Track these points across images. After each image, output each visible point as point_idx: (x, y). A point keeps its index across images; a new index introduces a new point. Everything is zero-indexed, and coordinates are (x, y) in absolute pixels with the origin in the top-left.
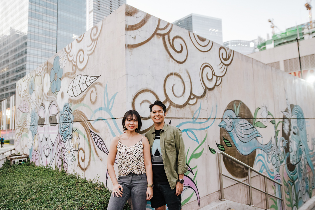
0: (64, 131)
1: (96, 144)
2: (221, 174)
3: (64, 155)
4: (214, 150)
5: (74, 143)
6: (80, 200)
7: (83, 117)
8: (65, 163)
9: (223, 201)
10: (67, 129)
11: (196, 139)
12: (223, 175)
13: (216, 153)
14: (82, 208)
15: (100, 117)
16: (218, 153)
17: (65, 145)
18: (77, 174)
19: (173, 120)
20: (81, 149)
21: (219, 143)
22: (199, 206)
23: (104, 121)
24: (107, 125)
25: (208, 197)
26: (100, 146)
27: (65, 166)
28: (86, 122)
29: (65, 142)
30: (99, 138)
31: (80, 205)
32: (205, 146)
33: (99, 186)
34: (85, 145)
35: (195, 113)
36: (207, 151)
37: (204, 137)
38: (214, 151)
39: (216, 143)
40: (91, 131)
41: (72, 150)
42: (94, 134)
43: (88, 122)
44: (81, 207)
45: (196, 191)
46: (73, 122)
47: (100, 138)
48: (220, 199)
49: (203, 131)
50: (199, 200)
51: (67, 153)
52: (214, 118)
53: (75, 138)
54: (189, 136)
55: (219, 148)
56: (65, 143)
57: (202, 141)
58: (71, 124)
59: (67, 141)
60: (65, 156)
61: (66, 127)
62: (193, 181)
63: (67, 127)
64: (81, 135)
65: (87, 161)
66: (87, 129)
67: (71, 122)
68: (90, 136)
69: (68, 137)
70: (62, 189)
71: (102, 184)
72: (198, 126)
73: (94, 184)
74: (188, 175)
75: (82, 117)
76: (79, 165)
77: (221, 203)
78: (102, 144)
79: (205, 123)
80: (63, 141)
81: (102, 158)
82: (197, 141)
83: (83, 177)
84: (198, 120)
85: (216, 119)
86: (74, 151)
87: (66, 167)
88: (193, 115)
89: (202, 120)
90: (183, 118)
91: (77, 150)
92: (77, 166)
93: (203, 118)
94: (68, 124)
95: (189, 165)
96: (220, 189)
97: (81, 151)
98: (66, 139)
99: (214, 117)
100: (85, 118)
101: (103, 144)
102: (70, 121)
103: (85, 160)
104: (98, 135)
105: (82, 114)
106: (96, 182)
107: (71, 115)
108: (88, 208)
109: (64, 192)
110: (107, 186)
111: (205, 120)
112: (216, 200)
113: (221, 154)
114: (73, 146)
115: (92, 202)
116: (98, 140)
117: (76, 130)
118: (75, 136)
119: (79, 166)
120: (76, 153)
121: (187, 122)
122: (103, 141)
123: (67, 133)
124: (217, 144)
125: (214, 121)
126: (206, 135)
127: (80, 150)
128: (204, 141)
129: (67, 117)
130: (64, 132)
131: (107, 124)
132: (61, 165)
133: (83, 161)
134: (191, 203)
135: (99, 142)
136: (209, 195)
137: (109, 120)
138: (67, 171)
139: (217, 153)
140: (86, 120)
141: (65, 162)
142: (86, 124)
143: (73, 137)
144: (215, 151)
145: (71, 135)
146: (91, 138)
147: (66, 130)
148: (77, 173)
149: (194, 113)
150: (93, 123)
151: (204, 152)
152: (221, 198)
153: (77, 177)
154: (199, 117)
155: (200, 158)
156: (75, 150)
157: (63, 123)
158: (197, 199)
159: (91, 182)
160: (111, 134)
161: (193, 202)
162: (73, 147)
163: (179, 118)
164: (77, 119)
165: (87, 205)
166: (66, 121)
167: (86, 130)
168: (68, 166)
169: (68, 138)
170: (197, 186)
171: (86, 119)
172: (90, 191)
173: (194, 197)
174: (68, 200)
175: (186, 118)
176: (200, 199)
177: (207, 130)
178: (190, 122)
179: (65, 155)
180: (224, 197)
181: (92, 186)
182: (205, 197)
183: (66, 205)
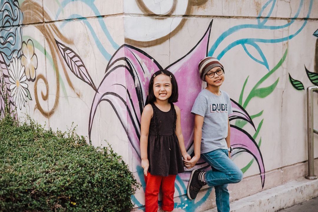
0: (6, 42)
1: (69, 66)
2: (312, 131)
3: (7, 89)
4: (301, 83)
5: (27, 66)
6: (44, 161)
7: (42, 16)
8: (11, 104)
9: (312, 179)
10: (11, 39)
11: (262, 61)
12: (314, 132)
13: (304, 89)
14: (49, 171)
15: (73, 15)
16: (308, 89)
17: (10, 71)
18: (35, 124)
19: (216, 21)
20: (41, 76)
21: (312, 70)
22: (263, 186)
23: (82, 21)
24: (88, 29)
25: (282, 172)
26: (75, 69)
27: (11, 111)
28: (48, 24)
29: (8, 64)
30: (73, 54)
31: (46, 167)
32: (281, 74)
33: (76, 142)
34: (47, 69)
35: (264, 7)
36: (284, 84)
37: (281, 56)
38: (301, 85)
39: (306, 69)
40: (57, 43)
41: (24, 79)
42: (64, 48)
43: (51, 24)
44: (47, 170)
45: (259, 159)
46: (22, 25)
47: (76, 55)
48: (307, 177)
49: (280, 44)
50: (262, 175)
51: (14, 86)
52: (305, 19)
53: (28, 55)
54: (248, 53)
55: (311, 81)
56: (9, 66)
57: (277, 63)
58: (19, 28)
59: (12, 62)
60: (9, 90)
61: (9, 35)
62: (253, 140)
63: (11, 34)
64: (39, 49)
65: (52, 98)
66: (50, 38)
67: (19, 25)
68: (57, 51)
69: (15, 55)
70: (10, 145)
71: (81, 138)
72: (268, 34)
73: (68, 139)
74: (243, 128)
75: (39, 15)
76: (38, 106)
77: (308, 182)
78: (79, 67)
79: (284, 28)
80: (5, 63)
81: (80, 93)
82: (266, 64)
83: (47, 129)
84: (269, 23)
85: (308, 21)
86: (27, 82)
87: (13, 111)
88: (259, 12)
89: (278, 23)
90: (237, 17)
91: (33, 79)
92: (35, 109)
93: (281, 19)
94: (12, 30)
95: (246, 109)
96: (307, 159)
97: (41, 81)
98: (9, 58)
99: (306, 17)
100: (46, 17)
101: (81, 66)
102: (16, 23)
103: (49, 96)
104: (71, 50)
105: (39, 8)
106: (71, 135)
107: (17, 12)
108: (59, 171)
109: (15, 149)
110: (90, 141)
111: (286, 22)
112: (299, 178)
113: (313, 91)
114: (25, 72)
115: (65, 164)
116: (71, 59)
117: (30, 40)
118: (28, 52)
119: (39, 109)
120: (31, 85)
121: (246, 26)
122: (81, 61)
123: (12, 47)
124: (307, 71)
125: (304, 25)
126: (284, 52)
127: (38, 79)
128: (280, 64)
129: (9, 16)
130: (5, 46)
131: (88, 27)
132: (4, 108)
133: (45, 98)
134: (247, 179)
135: (73, 63)
136: (285, 168)
137: (90, 19)
138: (16, 119)
139: (306, 89)
140: (46, 21)
141: (11, 102)
142: (48, 27)
143: (23, 55)
144: (303, 86)
145: (20, 50)
146: (59, 55)
147: (9, 42)
148: (36, 121)
149: (262, 6)
150: (62, 26)
151: (278, 86)
152: (309, 175)
153: (35, 129)
154: (271, 16)
155: (270, 98)
156: (29, 78)
157: (2, 29)
158: (260, 173)
159: (62, 136)
160: (95, 46)
161: (252, 178)
162: (24, 74)
163: (230, 17)
164: (30, 18)
165: (57, 167)
166: (8, 24)
167: (47, 39)
168: (18, 109)
169: (15, 57)
170: (260, 149)
171: (47, 19)
172: (61, 149)
173: (254, 169)
174: (23, 160)
175: (243, 17)
176: (266, 174)
177: (287, 43)
178: (251, 26)
179: (11, 89)
180: (315, 174)
181: (64, 142)
182: (277, 170)
183: (21, 167)
